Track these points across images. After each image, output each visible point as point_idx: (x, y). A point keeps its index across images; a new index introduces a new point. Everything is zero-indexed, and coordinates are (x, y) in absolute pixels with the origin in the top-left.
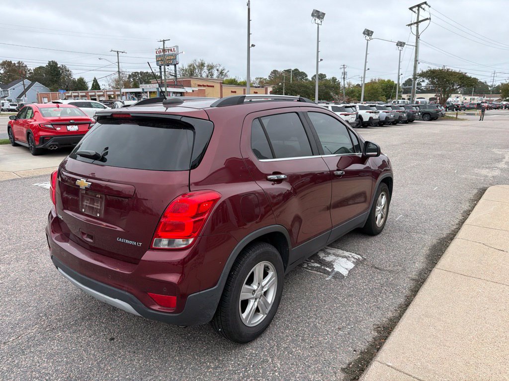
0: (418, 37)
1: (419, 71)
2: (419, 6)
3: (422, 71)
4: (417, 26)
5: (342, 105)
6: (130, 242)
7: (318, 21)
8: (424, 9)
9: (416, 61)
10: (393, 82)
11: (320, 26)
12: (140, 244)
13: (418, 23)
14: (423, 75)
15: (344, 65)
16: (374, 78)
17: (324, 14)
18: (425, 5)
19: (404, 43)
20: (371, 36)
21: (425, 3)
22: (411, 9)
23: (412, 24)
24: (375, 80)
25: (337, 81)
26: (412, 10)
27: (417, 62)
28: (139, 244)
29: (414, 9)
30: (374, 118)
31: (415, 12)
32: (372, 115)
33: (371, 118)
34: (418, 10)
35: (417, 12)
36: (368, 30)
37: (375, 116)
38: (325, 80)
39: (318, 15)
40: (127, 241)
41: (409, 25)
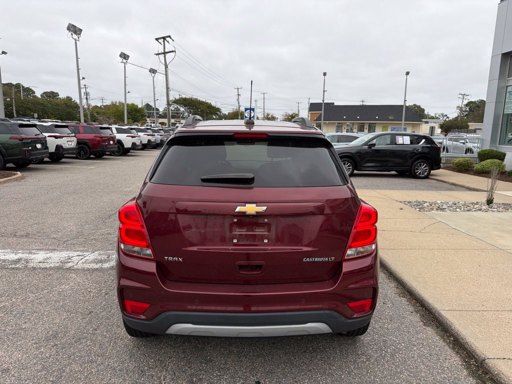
0: (166, 67)
1: (171, 98)
2: (164, 38)
3: (175, 99)
4: (165, 57)
5: (127, 127)
6: (321, 259)
7: (75, 36)
8: (168, 42)
9: (168, 88)
10: (137, 106)
11: (77, 42)
12: (333, 258)
13: (165, 53)
14: (176, 102)
15: (85, 85)
16: (114, 101)
17: (81, 30)
18: (169, 38)
19: (156, 71)
20: (127, 59)
21: (169, 37)
22: (157, 39)
23: (159, 54)
24: (116, 103)
25: (73, 101)
26: (158, 41)
27: (169, 90)
28: (331, 259)
29: (160, 40)
30: (152, 140)
31: (160, 43)
32: (150, 138)
33: (149, 141)
34: (164, 42)
35: (162, 43)
36: (124, 54)
37: (152, 139)
38: (58, 99)
39: (74, 30)
40: (316, 259)
41: (157, 54)
